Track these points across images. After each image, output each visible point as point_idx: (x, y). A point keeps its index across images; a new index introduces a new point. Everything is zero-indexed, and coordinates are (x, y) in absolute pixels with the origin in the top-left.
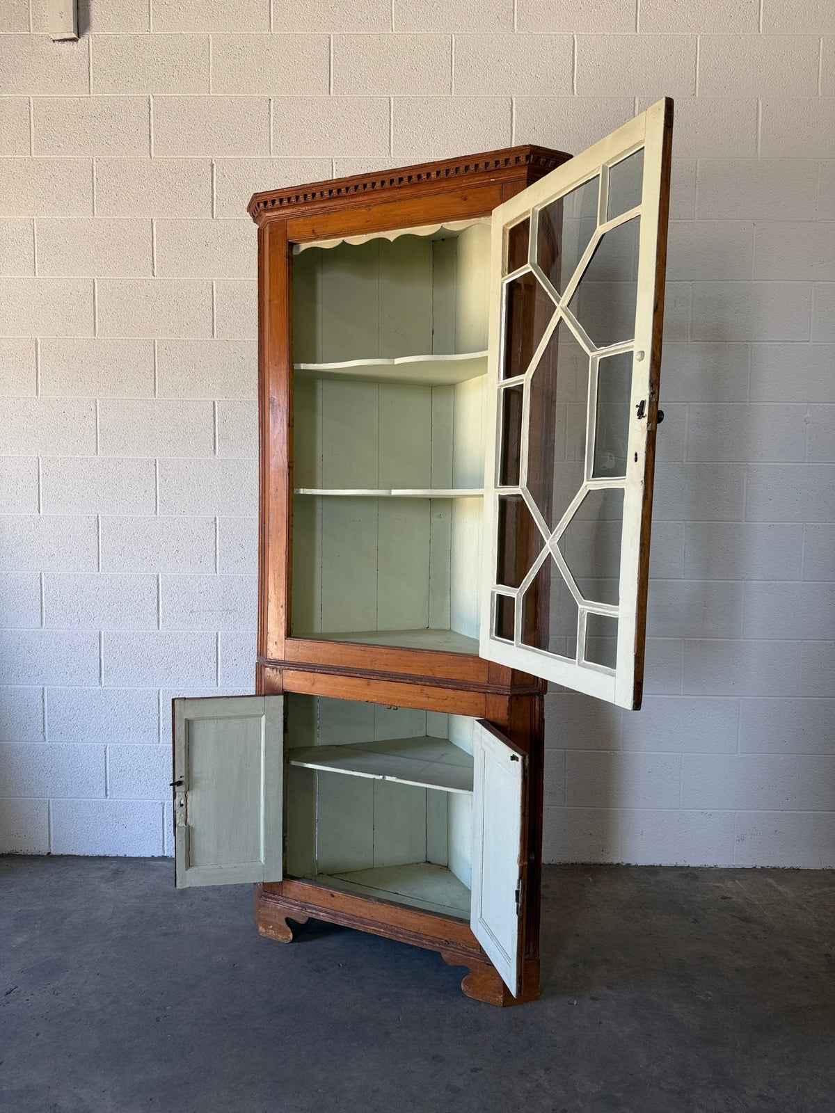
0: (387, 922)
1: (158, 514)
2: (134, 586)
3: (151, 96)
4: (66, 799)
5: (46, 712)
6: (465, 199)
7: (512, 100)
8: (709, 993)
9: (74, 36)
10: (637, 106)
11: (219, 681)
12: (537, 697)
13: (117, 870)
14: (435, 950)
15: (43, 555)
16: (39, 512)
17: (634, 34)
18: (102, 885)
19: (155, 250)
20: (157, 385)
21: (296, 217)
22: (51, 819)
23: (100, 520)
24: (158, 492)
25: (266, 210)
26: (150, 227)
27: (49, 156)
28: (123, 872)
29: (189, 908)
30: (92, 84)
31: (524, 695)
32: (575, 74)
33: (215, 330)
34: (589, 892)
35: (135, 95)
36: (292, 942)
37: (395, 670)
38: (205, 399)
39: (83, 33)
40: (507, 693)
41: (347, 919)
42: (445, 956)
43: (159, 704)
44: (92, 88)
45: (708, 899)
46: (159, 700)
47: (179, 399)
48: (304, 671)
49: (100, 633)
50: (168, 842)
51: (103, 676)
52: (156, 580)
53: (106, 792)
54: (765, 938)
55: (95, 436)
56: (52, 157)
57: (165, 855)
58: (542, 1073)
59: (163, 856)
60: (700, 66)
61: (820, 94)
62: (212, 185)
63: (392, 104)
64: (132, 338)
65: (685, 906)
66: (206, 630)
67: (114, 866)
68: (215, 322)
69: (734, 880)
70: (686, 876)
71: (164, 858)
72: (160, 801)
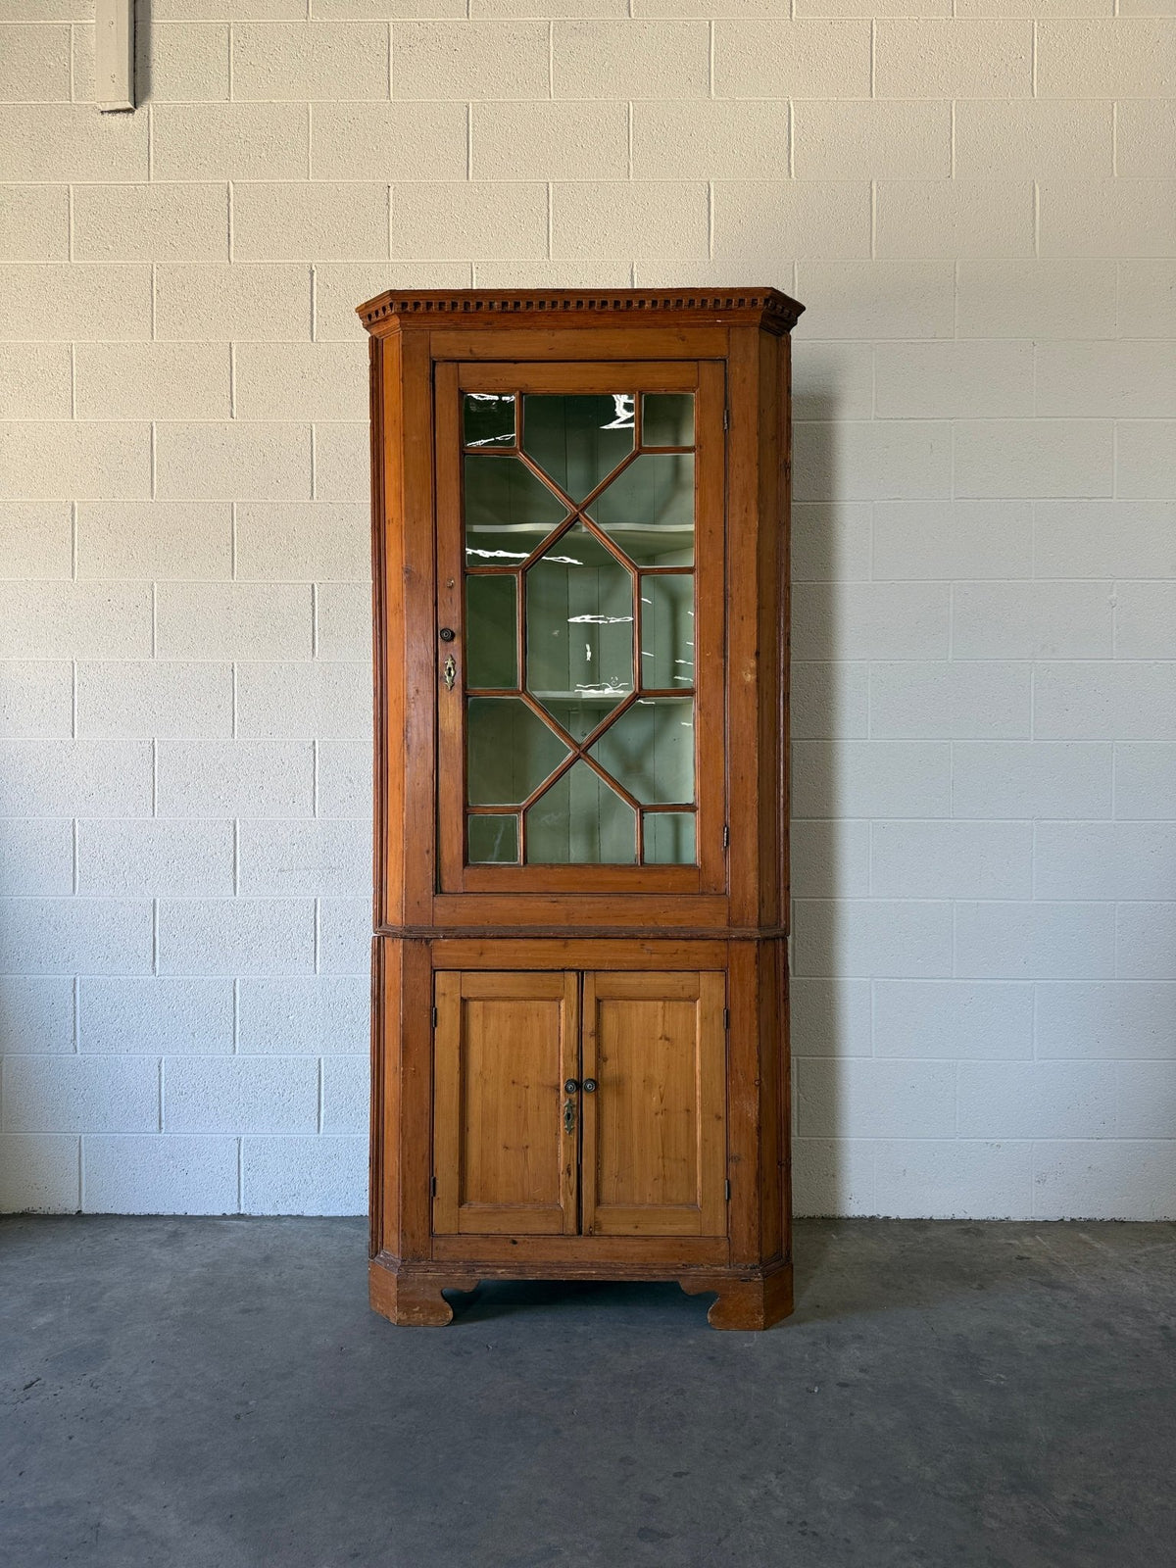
1: (236, 737)
2: (203, 836)
3: (231, 183)
4: (105, 1135)
5: (78, 1011)
7: (709, 185)
8: (1002, 1376)
9: (129, 105)
10: (874, 194)
11: (318, 966)
13: (175, 1232)
15: (77, 794)
16: (73, 736)
17: (869, 99)
18: (155, 1251)
19: (234, 383)
20: (236, 563)
22: (83, 1164)
23: (156, 747)
24: (236, 707)
26: (228, 353)
27: (93, 262)
28: (184, 1234)
29: (278, 1278)
30: (152, 168)
32: (792, 152)
33: (315, 488)
34: (833, 1253)
35: (210, 181)
37: (602, 923)
38: (301, 581)
39: (141, 102)
40: (755, 936)
43: (235, 999)
44: (152, 173)
45: (998, 1259)
46: (235, 994)
47: (265, 581)
49: (154, 901)
50: (246, 1194)
51: (157, 961)
52: (232, 828)
53: (160, 1124)
54: (1079, 1308)
55: (150, 632)
56: (97, 262)
57: (242, 1212)
58: (772, 1477)
59: (239, 1214)
60: (956, 140)
61: (1116, 175)
62: (312, 297)
63: (551, 192)
64: (203, 500)
65: (966, 1270)
66: (301, 895)
67: (170, 1227)
68: (315, 477)
69: (1033, 1236)
70: (967, 1231)
71: (240, 1217)
72: (235, 1137)
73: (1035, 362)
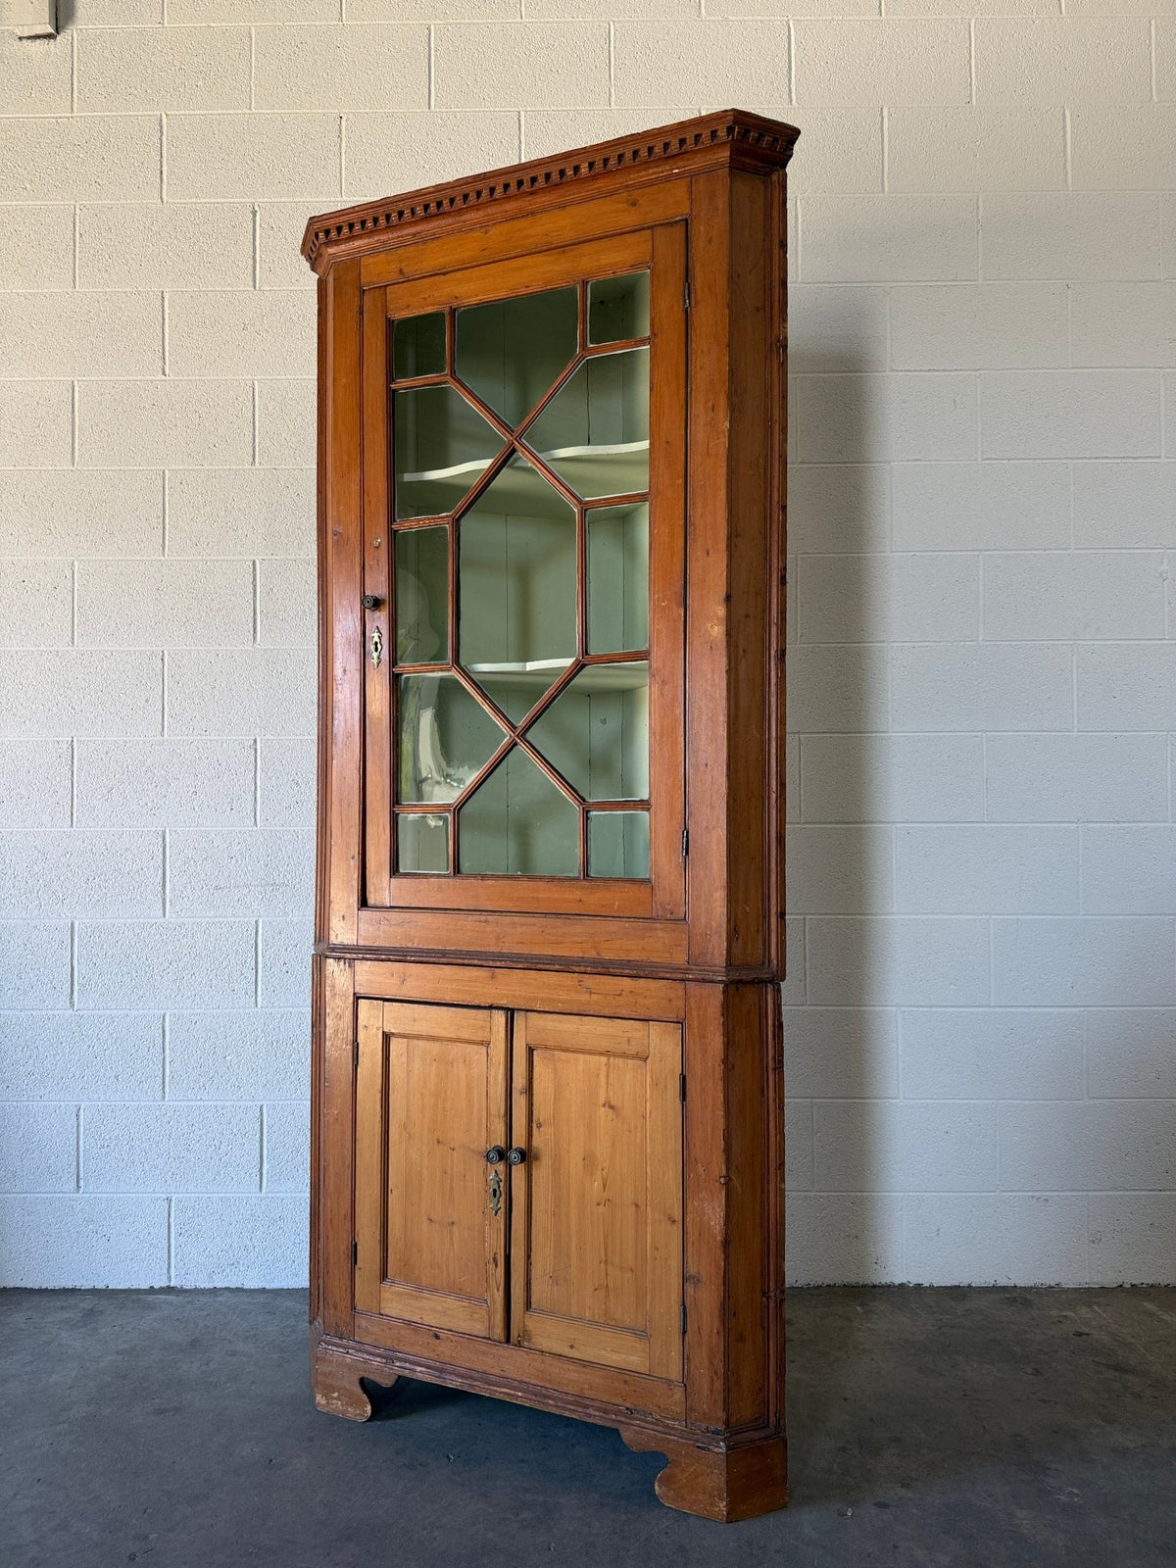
0: (527, 1380)
1: (166, 735)
2: (127, 849)
3: (164, 115)
4: (13, 1195)
6: (634, 204)
8: (1075, 1491)
9: (50, 30)
10: (886, 120)
11: (259, 999)
12: (770, 987)
13: (92, 1310)
14: (609, 1424)
17: (878, 17)
18: (64, 1334)
19: (167, 336)
20: (167, 538)
21: (374, 251)
23: (75, 747)
24: (166, 701)
25: (329, 243)
26: (159, 303)
27: (9, 203)
28: (102, 1312)
29: (204, 1368)
30: (75, 100)
31: (748, 982)
32: (793, 76)
33: (257, 453)
34: (859, 1330)
35: (140, 113)
36: (370, 1420)
37: (536, 950)
38: (240, 557)
39: (64, 27)
40: (720, 978)
41: (462, 1376)
42: (626, 1435)
43: (164, 1036)
44: (75, 105)
45: (1053, 1336)
46: (164, 1031)
47: (200, 558)
48: (389, 960)
49: (72, 924)
50: (177, 1263)
51: (75, 993)
52: (160, 839)
53: (78, 1181)
54: (1155, 1397)
55: (70, 616)
56: (14, 203)
57: (172, 1285)
59: (169, 1287)
60: (976, 62)
61: (1155, 99)
62: (254, 240)
63: (523, 122)
64: (131, 468)
65: (1018, 1349)
66: (239, 916)
67: (87, 1303)
68: (257, 441)
69: (1090, 1307)
70: (1013, 1301)
71: (169, 1290)
72: (164, 1196)
73: (1069, 306)
